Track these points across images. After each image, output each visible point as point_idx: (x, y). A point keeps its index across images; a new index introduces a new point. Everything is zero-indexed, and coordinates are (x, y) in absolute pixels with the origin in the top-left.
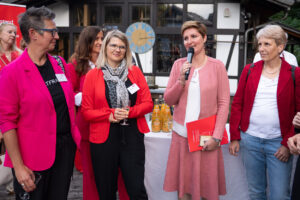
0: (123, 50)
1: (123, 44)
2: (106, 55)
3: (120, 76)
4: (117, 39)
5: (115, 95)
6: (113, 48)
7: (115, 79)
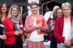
0: (17, 12)
1: (17, 10)
2: (11, 14)
3: (18, 21)
4: (15, 8)
5: (17, 27)
6: (14, 11)
7: (16, 22)
